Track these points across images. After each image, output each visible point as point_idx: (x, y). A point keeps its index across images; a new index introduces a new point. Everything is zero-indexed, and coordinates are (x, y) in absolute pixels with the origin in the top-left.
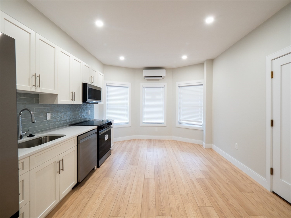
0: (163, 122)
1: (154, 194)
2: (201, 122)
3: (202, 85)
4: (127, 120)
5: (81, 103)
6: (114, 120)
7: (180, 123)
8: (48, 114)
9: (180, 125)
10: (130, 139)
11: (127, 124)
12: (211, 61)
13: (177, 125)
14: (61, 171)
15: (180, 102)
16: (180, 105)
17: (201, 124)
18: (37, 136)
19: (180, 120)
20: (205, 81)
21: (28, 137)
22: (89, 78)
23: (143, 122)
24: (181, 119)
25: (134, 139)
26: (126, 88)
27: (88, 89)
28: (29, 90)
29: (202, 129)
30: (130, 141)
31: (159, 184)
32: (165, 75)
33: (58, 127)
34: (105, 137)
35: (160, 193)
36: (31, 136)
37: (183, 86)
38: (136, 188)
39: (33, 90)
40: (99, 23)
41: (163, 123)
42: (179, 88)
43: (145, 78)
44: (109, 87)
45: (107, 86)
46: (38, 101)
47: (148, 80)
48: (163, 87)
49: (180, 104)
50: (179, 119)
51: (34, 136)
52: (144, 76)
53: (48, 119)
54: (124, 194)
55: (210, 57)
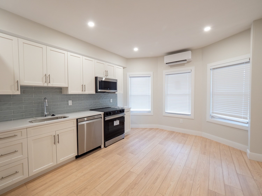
0: (190, 113)
1: (122, 191)
2: (247, 119)
3: (249, 62)
4: (150, 109)
5: (94, 93)
6: (131, 108)
7: (213, 117)
8: (69, 101)
9: (213, 119)
10: (146, 128)
11: (149, 112)
13: (209, 119)
14: (57, 143)
15: (213, 90)
16: (213, 93)
17: (247, 121)
18: (56, 116)
19: (212, 113)
20: (251, 55)
21: (51, 116)
22: (104, 72)
23: (166, 111)
24: (215, 112)
25: (156, 129)
26: (148, 78)
27: (99, 81)
28: (42, 85)
29: (247, 129)
30: (151, 129)
31: (137, 183)
32: (190, 58)
33: (79, 111)
34: (114, 123)
35: (128, 192)
36: (53, 115)
37: (216, 68)
38: (114, 177)
39: (46, 85)
40: (91, 24)
41: (190, 115)
42: (211, 71)
43: (167, 65)
44: (132, 78)
45: (130, 77)
46: (61, 92)
47: (171, 66)
48: (190, 72)
49: (213, 91)
50: (211, 111)
51: (55, 115)
52: (165, 62)
53: (69, 105)
54: (100, 177)
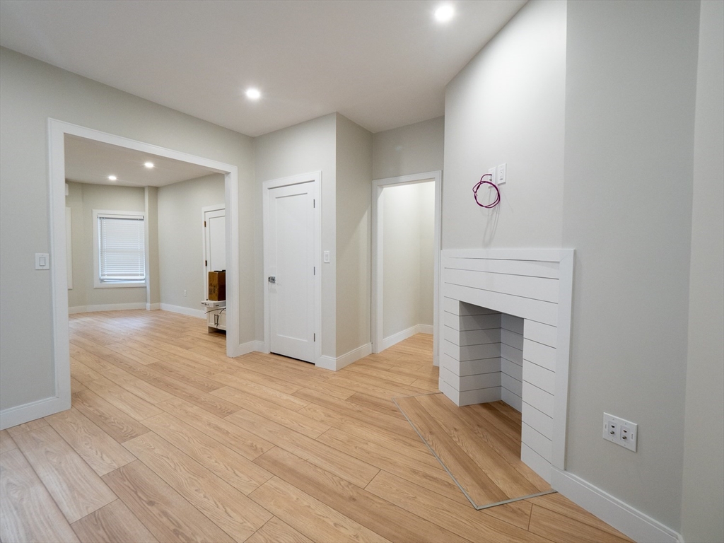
2: (143, 275)
3: (141, 220)
7: (102, 281)
9: (104, 283)
12: (155, 190)
13: (97, 284)
15: (102, 245)
16: (101, 249)
17: (143, 277)
19: (102, 275)
20: (146, 214)
24: (106, 273)
29: (144, 285)
37: (106, 218)
42: (99, 220)
49: (102, 247)
50: (100, 274)
55: (155, 183)
